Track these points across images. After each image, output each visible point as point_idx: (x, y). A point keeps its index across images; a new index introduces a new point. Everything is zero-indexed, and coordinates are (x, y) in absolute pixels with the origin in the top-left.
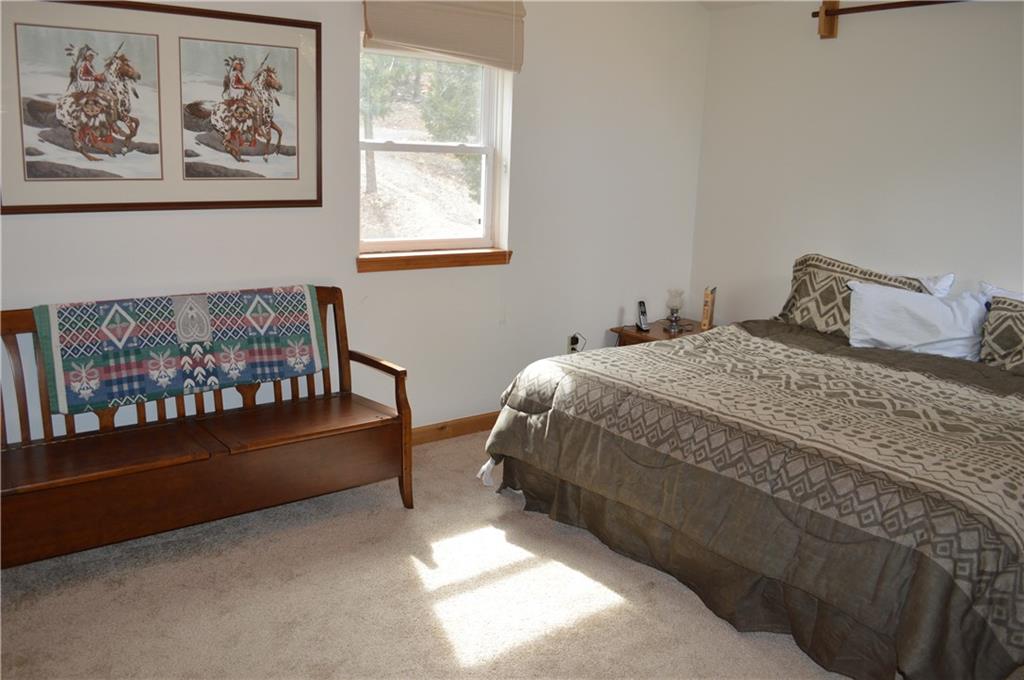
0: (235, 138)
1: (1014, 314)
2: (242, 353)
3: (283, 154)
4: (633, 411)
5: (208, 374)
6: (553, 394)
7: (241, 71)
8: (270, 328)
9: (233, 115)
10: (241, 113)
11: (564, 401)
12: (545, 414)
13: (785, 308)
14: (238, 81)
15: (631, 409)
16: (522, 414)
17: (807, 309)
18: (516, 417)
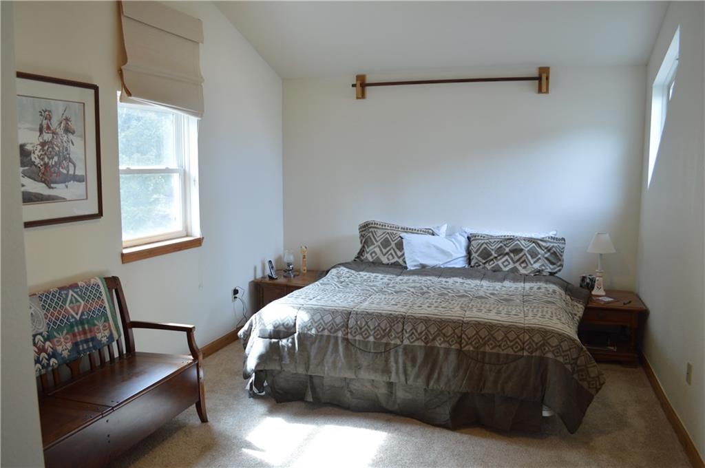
0: (47, 172)
1: (486, 241)
2: (68, 336)
3: (77, 181)
4: (359, 323)
5: (50, 357)
6: (295, 324)
7: (50, 120)
8: (83, 314)
9: (45, 154)
10: (51, 152)
11: (305, 326)
12: (292, 337)
13: (358, 254)
14: (48, 128)
15: (357, 322)
16: (273, 340)
17: (374, 252)
18: (270, 343)
